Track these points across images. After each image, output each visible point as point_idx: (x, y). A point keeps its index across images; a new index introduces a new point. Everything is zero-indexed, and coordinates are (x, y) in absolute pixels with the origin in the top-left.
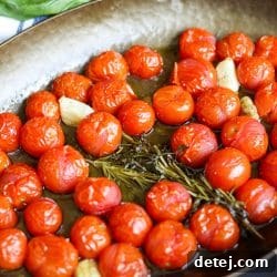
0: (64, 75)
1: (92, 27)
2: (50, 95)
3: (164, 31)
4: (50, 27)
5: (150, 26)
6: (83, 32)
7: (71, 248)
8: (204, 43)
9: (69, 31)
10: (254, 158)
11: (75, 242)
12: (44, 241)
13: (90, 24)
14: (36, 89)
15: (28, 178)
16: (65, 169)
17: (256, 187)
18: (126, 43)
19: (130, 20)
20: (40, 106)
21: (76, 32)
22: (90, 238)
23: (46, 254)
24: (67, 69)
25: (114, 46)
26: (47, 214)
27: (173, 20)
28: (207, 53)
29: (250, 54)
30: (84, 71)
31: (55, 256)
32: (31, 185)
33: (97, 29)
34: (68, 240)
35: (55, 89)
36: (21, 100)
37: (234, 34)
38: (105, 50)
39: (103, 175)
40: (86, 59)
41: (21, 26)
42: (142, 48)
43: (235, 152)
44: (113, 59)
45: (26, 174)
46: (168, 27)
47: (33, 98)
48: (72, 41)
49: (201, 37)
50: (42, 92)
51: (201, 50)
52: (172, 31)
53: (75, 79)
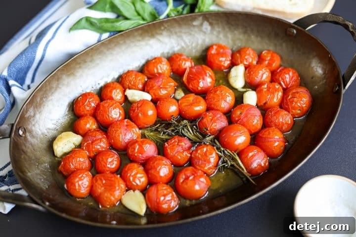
0: (128, 72)
1: (149, 40)
2: (118, 85)
3: (197, 44)
4: (119, 39)
5: (187, 41)
6: (143, 43)
7: (121, 181)
8: (223, 55)
9: (133, 42)
10: (253, 132)
11: (125, 179)
12: (104, 177)
13: (147, 38)
14: (109, 80)
15: (101, 140)
16: (125, 135)
17: (253, 151)
18: (171, 52)
19: (175, 37)
20: (111, 92)
21: (138, 43)
22: (135, 177)
23: (104, 185)
24: (131, 68)
25: (163, 53)
26: (110, 160)
27: (203, 37)
28: (225, 62)
29: (255, 63)
30: (142, 70)
31: (110, 187)
32: (102, 144)
33: (153, 42)
34: (119, 176)
35: (122, 81)
36: (98, 87)
37: (245, 48)
38: (156, 56)
39: (145, 137)
40: (143, 62)
41: (100, 37)
42: (181, 55)
43: (240, 127)
44: (161, 62)
45: (100, 137)
46: (200, 42)
47: (106, 86)
48: (135, 49)
49: (222, 51)
50: (113, 83)
51: (221, 59)
52: (202, 45)
53: (136, 75)
